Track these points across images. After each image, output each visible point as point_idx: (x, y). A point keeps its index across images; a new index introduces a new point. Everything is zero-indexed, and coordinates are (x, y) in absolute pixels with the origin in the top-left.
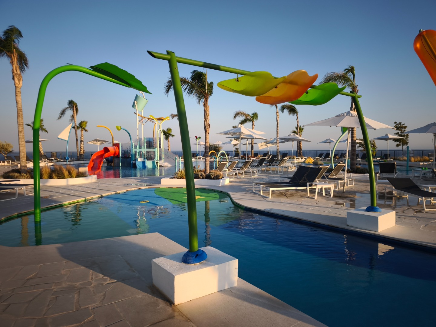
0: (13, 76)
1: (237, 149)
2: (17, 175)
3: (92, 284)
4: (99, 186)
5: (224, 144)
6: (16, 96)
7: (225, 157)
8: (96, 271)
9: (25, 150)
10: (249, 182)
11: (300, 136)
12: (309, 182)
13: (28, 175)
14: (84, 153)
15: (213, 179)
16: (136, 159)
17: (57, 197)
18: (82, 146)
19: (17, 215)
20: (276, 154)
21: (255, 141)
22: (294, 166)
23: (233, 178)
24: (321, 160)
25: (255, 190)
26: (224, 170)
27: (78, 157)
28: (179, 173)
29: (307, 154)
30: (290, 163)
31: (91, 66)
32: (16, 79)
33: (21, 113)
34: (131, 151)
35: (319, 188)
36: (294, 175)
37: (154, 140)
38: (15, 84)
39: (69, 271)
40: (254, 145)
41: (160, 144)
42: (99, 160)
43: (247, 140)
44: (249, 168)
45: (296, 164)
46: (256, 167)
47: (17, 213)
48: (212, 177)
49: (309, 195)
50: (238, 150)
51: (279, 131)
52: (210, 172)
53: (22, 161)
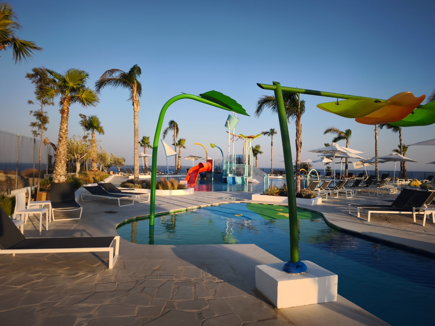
0: (133, 103)
1: (328, 167)
2: (132, 185)
3: (204, 281)
4: (197, 198)
5: (314, 162)
6: (134, 118)
7: (316, 175)
8: (205, 271)
9: (139, 164)
10: (345, 203)
11: (404, 156)
12: (416, 207)
13: (140, 185)
14: (181, 167)
15: (305, 198)
16: (227, 175)
17: (164, 206)
18: (179, 161)
19: (135, 218)
20: (375, 175)
21: (349, 160)
22: (396, 188)
23: (325, 198)
24: (431, 183)
25: (351, 212)
26: (316, 189)
27: (176, 171)
28: (270, 190)
29: (413, 175)
30: (392, 185)
31: (200, 94)
32: (135, 105)
33: (137, 132)
34: (222, 167)
35: (428, 214)
36: (397, 198)
37: (244, 157)
38: (134, 109)
39: (184, 268)
40: (349, 164)
41: (249, 161)
42: (195, 174)
43: (342, 159)
44: (343, 189)
45: (399, 186)
46: (351, 187)
47: (135, 217)
48: (304, 195)
49: (415, 221)
50: (330, 169)
51: (378, 149)
52: (301, 191)
53: (136, 173)
